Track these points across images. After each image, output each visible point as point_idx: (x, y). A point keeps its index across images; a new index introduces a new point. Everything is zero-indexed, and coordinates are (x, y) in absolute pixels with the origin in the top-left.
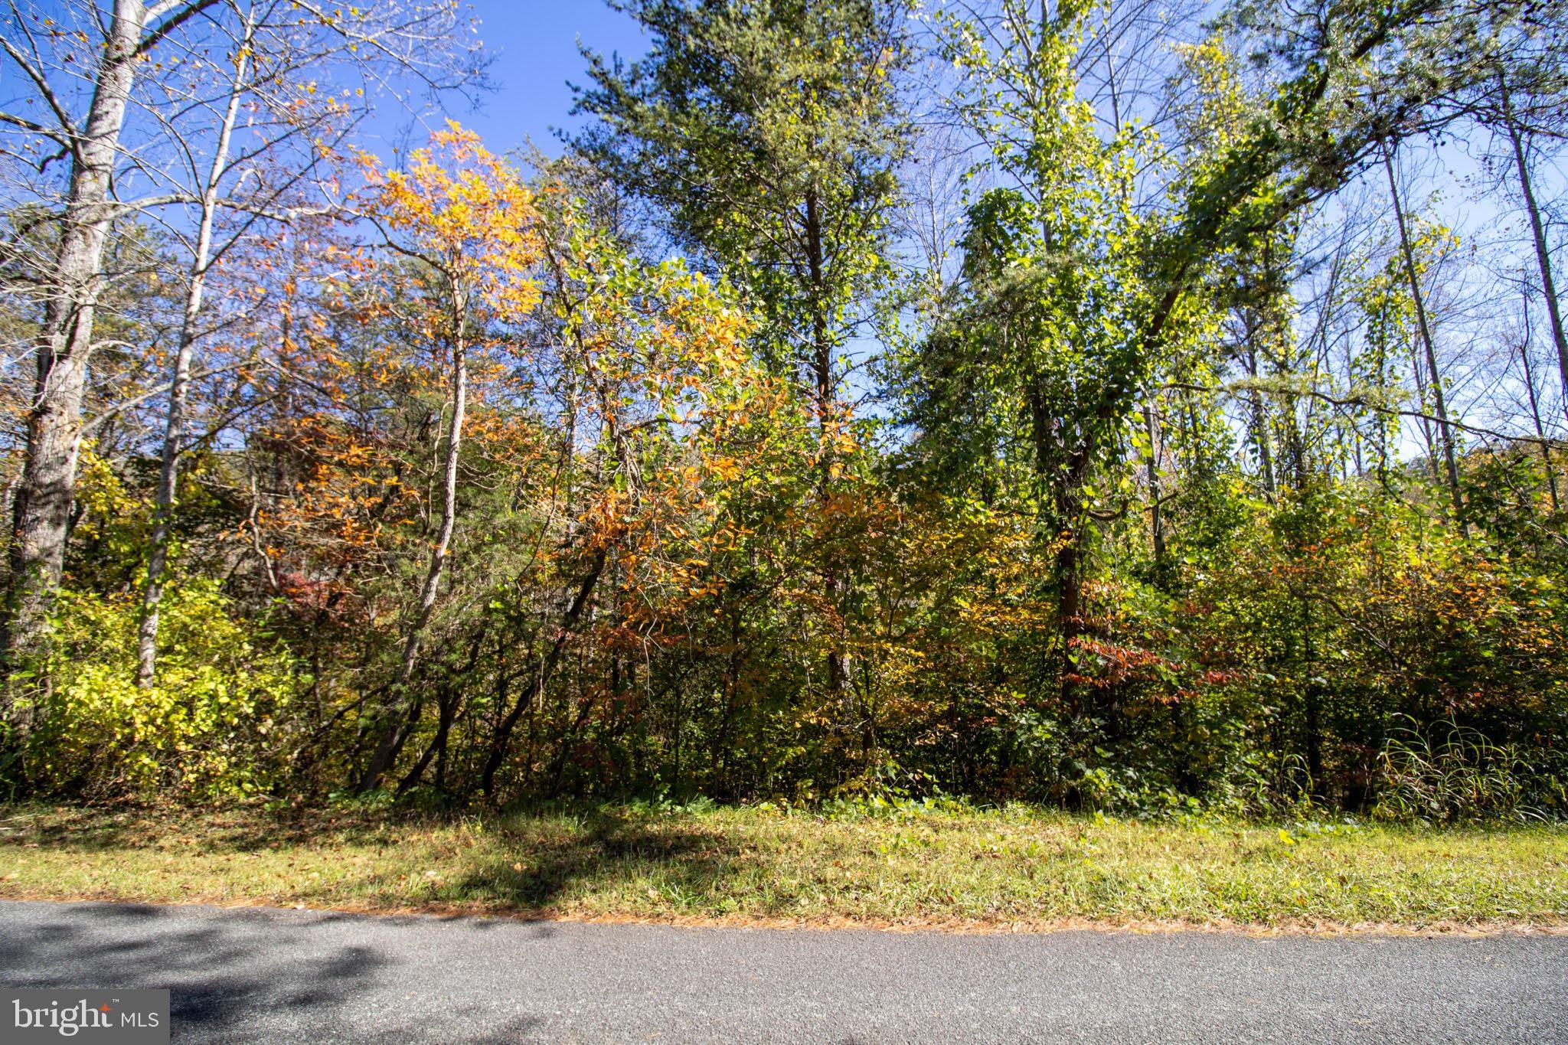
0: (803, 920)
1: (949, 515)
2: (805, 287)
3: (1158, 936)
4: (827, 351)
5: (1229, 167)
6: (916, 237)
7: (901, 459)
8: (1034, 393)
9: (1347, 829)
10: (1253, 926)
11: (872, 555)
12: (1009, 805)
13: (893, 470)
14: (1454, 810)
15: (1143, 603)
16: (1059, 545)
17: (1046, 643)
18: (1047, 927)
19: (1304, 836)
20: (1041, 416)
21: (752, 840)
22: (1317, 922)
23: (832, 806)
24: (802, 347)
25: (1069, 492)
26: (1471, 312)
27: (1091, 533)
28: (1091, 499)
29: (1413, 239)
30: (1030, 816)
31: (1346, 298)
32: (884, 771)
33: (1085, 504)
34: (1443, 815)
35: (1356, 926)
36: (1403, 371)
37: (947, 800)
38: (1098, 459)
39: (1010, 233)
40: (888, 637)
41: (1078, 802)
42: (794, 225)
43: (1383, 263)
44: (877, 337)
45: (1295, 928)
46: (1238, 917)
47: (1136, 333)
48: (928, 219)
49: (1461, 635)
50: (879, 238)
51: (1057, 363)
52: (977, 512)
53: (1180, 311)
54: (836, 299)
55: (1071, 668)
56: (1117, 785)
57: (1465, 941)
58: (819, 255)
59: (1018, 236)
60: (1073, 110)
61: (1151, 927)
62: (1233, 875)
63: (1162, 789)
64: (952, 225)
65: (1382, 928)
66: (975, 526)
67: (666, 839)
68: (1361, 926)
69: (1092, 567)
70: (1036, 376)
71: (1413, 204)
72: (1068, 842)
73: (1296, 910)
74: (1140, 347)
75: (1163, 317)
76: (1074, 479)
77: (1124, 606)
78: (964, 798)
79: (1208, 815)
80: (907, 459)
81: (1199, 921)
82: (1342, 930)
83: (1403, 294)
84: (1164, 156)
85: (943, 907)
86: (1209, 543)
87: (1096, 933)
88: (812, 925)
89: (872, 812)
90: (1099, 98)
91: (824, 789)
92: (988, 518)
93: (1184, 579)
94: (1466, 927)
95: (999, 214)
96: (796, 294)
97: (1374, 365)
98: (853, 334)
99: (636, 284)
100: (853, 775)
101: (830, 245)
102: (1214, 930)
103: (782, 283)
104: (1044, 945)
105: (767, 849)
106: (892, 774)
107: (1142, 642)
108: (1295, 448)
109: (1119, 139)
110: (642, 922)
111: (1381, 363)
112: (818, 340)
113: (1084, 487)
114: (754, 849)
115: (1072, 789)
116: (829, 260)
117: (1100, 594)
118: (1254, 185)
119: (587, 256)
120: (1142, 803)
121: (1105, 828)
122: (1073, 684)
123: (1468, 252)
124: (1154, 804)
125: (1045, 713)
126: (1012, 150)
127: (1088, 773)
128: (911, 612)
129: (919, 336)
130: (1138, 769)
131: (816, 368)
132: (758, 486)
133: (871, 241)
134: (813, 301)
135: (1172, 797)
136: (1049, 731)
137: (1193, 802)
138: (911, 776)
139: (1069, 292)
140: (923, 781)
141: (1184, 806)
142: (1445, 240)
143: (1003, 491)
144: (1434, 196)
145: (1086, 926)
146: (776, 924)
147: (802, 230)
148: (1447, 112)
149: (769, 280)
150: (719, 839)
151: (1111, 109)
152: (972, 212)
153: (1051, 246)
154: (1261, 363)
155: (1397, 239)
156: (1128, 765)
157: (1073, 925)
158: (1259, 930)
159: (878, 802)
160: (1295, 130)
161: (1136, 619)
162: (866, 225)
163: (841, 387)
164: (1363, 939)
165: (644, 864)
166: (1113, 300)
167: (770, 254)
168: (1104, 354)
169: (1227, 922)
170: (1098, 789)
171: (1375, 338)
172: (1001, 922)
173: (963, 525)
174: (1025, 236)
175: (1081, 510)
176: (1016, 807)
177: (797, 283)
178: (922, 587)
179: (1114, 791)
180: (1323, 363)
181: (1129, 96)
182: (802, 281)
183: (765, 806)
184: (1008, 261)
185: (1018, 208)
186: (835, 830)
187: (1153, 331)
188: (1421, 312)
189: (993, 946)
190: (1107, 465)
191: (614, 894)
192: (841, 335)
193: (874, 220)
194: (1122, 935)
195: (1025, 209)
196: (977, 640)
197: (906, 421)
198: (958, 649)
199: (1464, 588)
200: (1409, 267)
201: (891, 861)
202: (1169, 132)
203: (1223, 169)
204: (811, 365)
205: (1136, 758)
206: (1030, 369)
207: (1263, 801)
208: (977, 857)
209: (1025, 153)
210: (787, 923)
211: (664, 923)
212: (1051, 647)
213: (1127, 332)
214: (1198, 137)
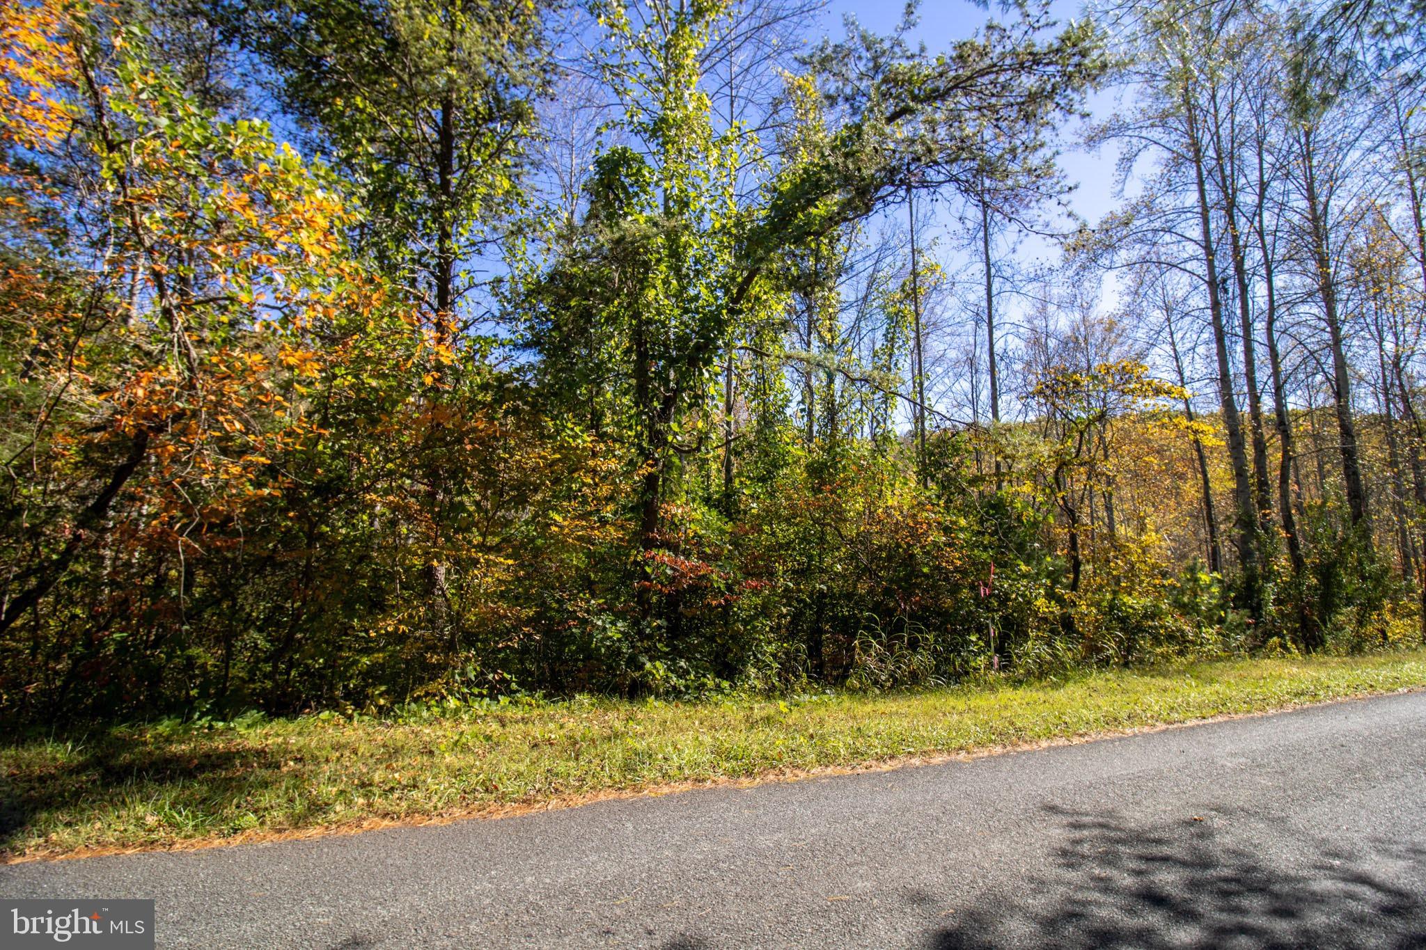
0: (334, 826)
1: (549, 437)
2: (432, 194)
3: (669, 797)
4: (448, 264)
5: (803, 180)
6: (551, 174)
7: (509, 378)
8: (638, 337)
9: (825, 698)
10: (743, 779)
11: (473, 467)
12: (577, 696)
13: (500, 386)
14: (895, 680)
15: (708, 524)
16: (646, 470)
17: (628, 556)
18: (579, 801)
19: (797, 705)
20: (643, 356)
21: (299, 750)
22: (788, 771)
23: (402, 710)
24: (423, 254)
25: (661, 426)
26: (948, 330)
27: (673, 463)
28: (675, 434)
29: (919, 269)
30: (593, 705)
31: (875, 304)
32: (463, 674)
33: (670, 438)
34: (889, 684)
35: (813, 771)
36: (905, 365)
37: (522, 696)
38: (683, 400)
39: (631, 190)
40: (483, 548)
41: (637, 691)
42: (425, 128)
43: (901, 282)
44: (504, 259)
45: (771, 777)
46: (733, 774)
47: (723, 301)
48: (566, 160)
49: (912, 556)
50: (516, 166)
51: (659, 313)
52: (575, 437)
53: (757, 289)
54: (464, 213)
55: (646, 577)
56: (670, 674)
57: (879, 774)
58: (451, 166)
59: (637, 194)
60: (694, 98)
61: (666, 790)
62: (738, 740)
63: (704, 676)
64: (585, 171)
65: (829, 771)
66: (572, 448)
67: (190, 760)
68: (817, 770)
69: (672, 492)
70: (640, 321)
71: (922, 244)
72: (619, 726)
73: (775, 763)
74: (724, 311)
75: (745, 291)
76: (664, 416)
77: (692, 526)
78: (539, 694)
79: (735, 694)
80: (515, 379)
81: (704, 780)
82: (802, 775)
83: (909, 308)
84: (762, 158)
85: (486, 796)
86: (762, 479)
87: (619, 801)
88: (344, 830)
89: (444, 713)
90: (719, 95)
91: (399, 695)
92: (584, 442)
93: (742, 507)
94: (882, 764)
95: (623, 171)
96: (420, 199)
97: (886, 357)
98: (480, 253)
99: (205, 138)
100: (430, 679)
101: (461, 158)
102: (713, 785)
103: (406, 184)
104: (571, 818)
105: (314, 758)
106: (472, 675)
107: (703, 557)
108: (832, 412)
109: (729, 134)
110: (129, 852)
111: (891, 356)
112: (441, 250)
113: (672, 424)
114: (300, 760)
115: (634, 680)
116: (459, 174)
117: (675, 515)
118: (817, 199)
119: (142, 90)
120: (687, 687)
121: (655, 708)
122: (646, 590)
123: (949, 286)
124: (697, 688)
125: (620, 615)
126: (642, 117)
127: (648, 666)
128: (508, 523)
129: (544, 265)
130: (688, 660)
131: (437, 278)
132: (352, 386)
133: (506, 166)
134: (438, 210)
135: (710, 682)
136: (620, 632)
137: (726, 684)
138: (490, 677)
139: (676, 254)
140: (503, 680)
141: (719, 689)
142: (938, 274)
143: (608, 421)
144: (935, 241)
145: (613, 795)
146: (300, 835)
147: (435, 136)
148: (941, 178)
149: (389, 177)
150: (260, 753)
151: (728, 107)
152: (599, 163)
153: (668, 212)
154: (815, 342)
155: (910, 266)
156: (682, 657)
157: (602, 797)
158: (745, 781)
159: (452, 703)
160: (840, 160)
161: (701, 537)
162: (500, 150)
163: (460, 302)
164: (815, 780)
165: (151, 787)
166: (710, 269)
167: (399, 150)
168: (698, 313)
169: (725, 778)
170: (654, 678)
171: (890, 339)
172: (539, 802)
173: (562, 446)
174: (643, 197)
175: (665, 442)
176: (584, 699)
177: (422, 187)
178: (521, 501)
179: (667, 679)
180: (856, 350)
181: (742, 102)
182: (430, 186)
183: (325, 715)
184: (626, 214)
185: (639, 170)
186: (398, 734)
187: (735, 301)
188: (917, 324)
189: (525, 825)
190: (690, 406)
191: (98, 825)
192: (465, 250)
193: (510, 145)
194: (641, 800)
195: (645, 172)
196: (568, 551)
197: (526, 346)
198: (550, 560)
199: (916, 523)
200: (914, 289)
201: (449, 758)
202: (767, 139)
203: (798, 180)
204: (432, 273)
205: (689, 650)
206: (637, 315)
207: (775, 680)
208: (536, 745)
209: (652, 123)
210: (314, 832)
211: (159, 850)
212: (632, 558)
213: (717, 298)
214: (790, 152)
